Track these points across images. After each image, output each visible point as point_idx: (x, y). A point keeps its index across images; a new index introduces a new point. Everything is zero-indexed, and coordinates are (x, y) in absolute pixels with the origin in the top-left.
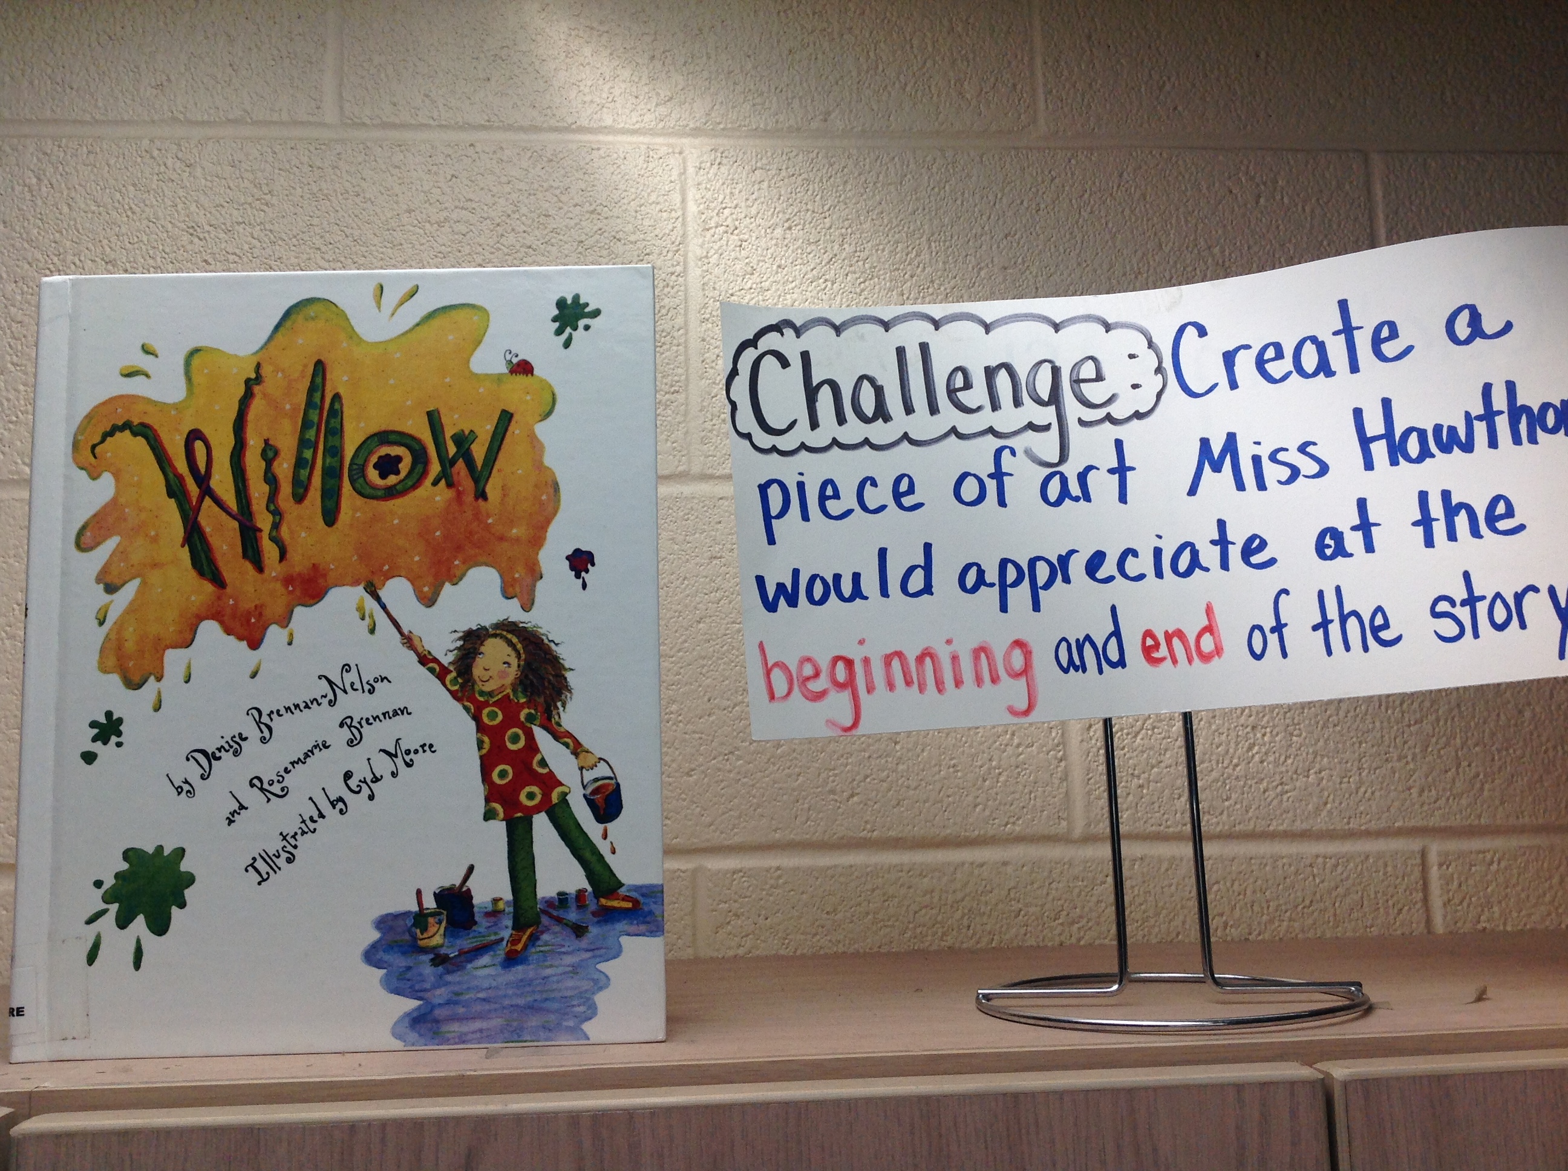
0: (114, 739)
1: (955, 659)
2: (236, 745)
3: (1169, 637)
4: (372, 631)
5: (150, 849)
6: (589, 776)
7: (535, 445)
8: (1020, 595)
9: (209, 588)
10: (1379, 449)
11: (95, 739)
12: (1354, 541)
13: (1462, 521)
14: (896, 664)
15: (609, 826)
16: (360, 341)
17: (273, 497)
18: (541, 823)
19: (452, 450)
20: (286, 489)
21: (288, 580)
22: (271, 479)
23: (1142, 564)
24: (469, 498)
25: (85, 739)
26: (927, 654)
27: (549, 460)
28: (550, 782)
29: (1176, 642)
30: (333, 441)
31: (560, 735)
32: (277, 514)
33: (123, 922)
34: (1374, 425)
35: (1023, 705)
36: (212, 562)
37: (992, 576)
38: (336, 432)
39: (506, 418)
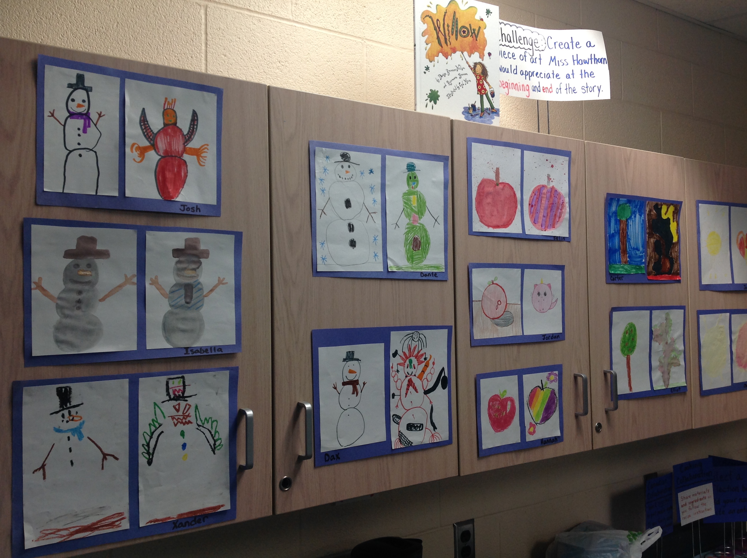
0: (428, 70)
1: (520, 86)
2: (445, 75)
3: (546, 88)
4: (462, 60)
5: (434, 90)
6: (491, 90)
7: (484, 34)
8: (528, 77)
9: (440, 47)
10: (576, 62)
11: (426, 70)
12: (571, 76)
13: (586, 75)
14: (513, 85)
15: (493, 98)
16: (460, 9)
17: (449, 34)
18: (484, 96)
19: (473, 31)
20: (450, 33)
21: (451, 48)
22: (448, 30)
23: (542, 75)
24: (475, 40)
25: (424, 70)
26: (516, 84)
27: (486, 36)
28: (485, 90)
29: (547, 89)
30: (457, 26)
31: (487, 83)
32: (449, 36)
33: (430, 101)
34: (575, 58)
35: (528, 96)
36: (441, 43)
37: (524, 73)
38: (457, 24)
39: (480, 28)
